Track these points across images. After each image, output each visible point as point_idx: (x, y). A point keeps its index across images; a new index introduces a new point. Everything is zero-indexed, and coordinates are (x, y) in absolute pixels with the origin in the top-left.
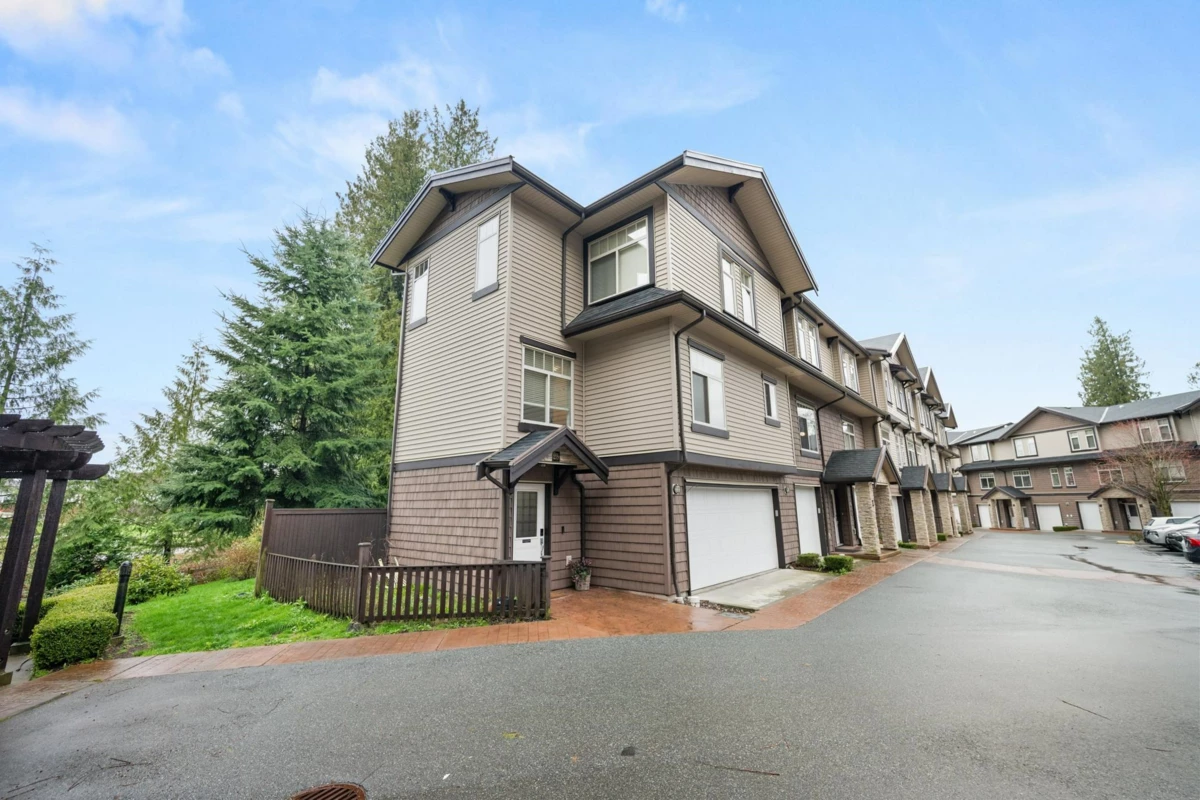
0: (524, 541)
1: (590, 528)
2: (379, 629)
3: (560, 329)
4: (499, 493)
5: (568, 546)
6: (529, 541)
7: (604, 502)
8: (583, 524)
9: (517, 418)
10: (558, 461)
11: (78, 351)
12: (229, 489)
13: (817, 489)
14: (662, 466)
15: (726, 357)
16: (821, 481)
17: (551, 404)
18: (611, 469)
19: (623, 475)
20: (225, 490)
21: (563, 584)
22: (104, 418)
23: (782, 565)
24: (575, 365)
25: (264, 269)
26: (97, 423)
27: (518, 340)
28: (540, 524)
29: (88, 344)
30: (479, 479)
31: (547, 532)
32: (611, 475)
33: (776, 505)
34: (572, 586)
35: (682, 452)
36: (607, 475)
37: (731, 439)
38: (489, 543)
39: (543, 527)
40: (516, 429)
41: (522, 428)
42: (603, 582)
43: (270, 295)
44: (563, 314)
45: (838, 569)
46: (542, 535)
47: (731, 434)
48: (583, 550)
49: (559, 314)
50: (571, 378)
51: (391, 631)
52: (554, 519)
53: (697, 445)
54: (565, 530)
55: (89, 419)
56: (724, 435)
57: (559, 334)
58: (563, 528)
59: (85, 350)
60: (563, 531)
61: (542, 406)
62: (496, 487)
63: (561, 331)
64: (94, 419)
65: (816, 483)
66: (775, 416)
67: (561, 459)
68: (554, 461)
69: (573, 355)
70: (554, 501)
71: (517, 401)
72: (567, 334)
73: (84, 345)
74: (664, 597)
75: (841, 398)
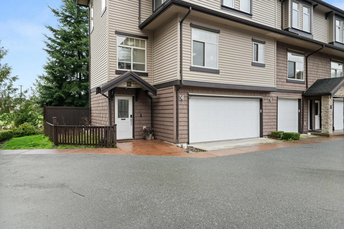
0: (122, 119)
1: (155, 115)
2: (60, 147)
3: (138, 25)
4: (107, 100)
5: (144, 122)
6: (125, 119)
7: (157, 104)
8: (152, 113)
9: (115, 68)
10: (131, 86)
11: (5, 54)
12: (55, 101)
13: (299, 100)
14: (174, 87)
15: (221, 31)
16: (302, 96)
17: (133, 62)
18: (158, 90)
19: (163, 92)
20: (54, 101)
21: (141, 137)
22: (18, 77)
23: (261, 136)
24: (147, 42)
25: (57, 13)
26: (16, 79)
27: (114, 33)
28: (130, 112)
29: (8, 51)
30: (96, 94)
31: (133, 116)
32: (158, 93)
33: (261, 108)
34: (144, 139)
35: (181, 81)
36: (156, 93)
37: (220, 73)
38: (104, 119)
39: (132, 114)
40: (115, 73)
41: (117, 72)
42: (158, 137)
43: (62, 25)
44: (139, 18)
45: (287, 138)
46: (131, 117)
47: (220, 71)
48: (152, 124)
49: (137, 18)
50: (145, 49)
51: (63, 148)
52: (136, 111)
53: (189, 77)
54: (142, 116)
55: (13, 78)
56: (217, 72)
57: (138, 28)
58: (141, 115)
59: (7, 53)
60: (141, 117)
61: (129, 62)
62: (106, 98)
63: (139, 27)
64: (15, 78)
65: (299, 96)
66: (261, 61)
67: (132, 85)
68: (127, 86)
69: (146, 38)
70: (136, 104)
71: (115, 61)
72: (142, 27)
73: (7, 51)
74: (173, 144)
75: (321, 49)
